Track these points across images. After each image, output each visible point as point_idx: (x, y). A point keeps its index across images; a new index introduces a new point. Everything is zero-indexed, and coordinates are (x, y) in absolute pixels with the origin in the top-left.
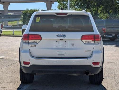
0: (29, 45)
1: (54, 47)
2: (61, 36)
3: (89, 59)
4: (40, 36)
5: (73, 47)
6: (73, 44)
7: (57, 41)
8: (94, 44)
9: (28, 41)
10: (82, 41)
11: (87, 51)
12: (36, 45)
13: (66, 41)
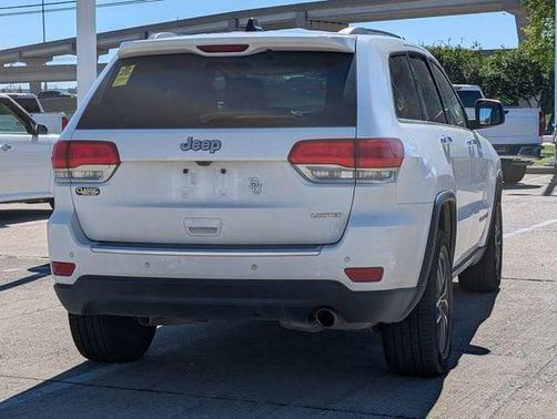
0: (74, 188)
1: (175, 196)
2: (199, 145)
3: (325, 253)
4: (113, 146)
5: (255, 199)
6: (255, 185)
7: (186, 171)
8: (355, 182)
9: (70, 173)
10: (296, 169)
11: (322, 215)
12: (98, 190)
13: (223, 171)
